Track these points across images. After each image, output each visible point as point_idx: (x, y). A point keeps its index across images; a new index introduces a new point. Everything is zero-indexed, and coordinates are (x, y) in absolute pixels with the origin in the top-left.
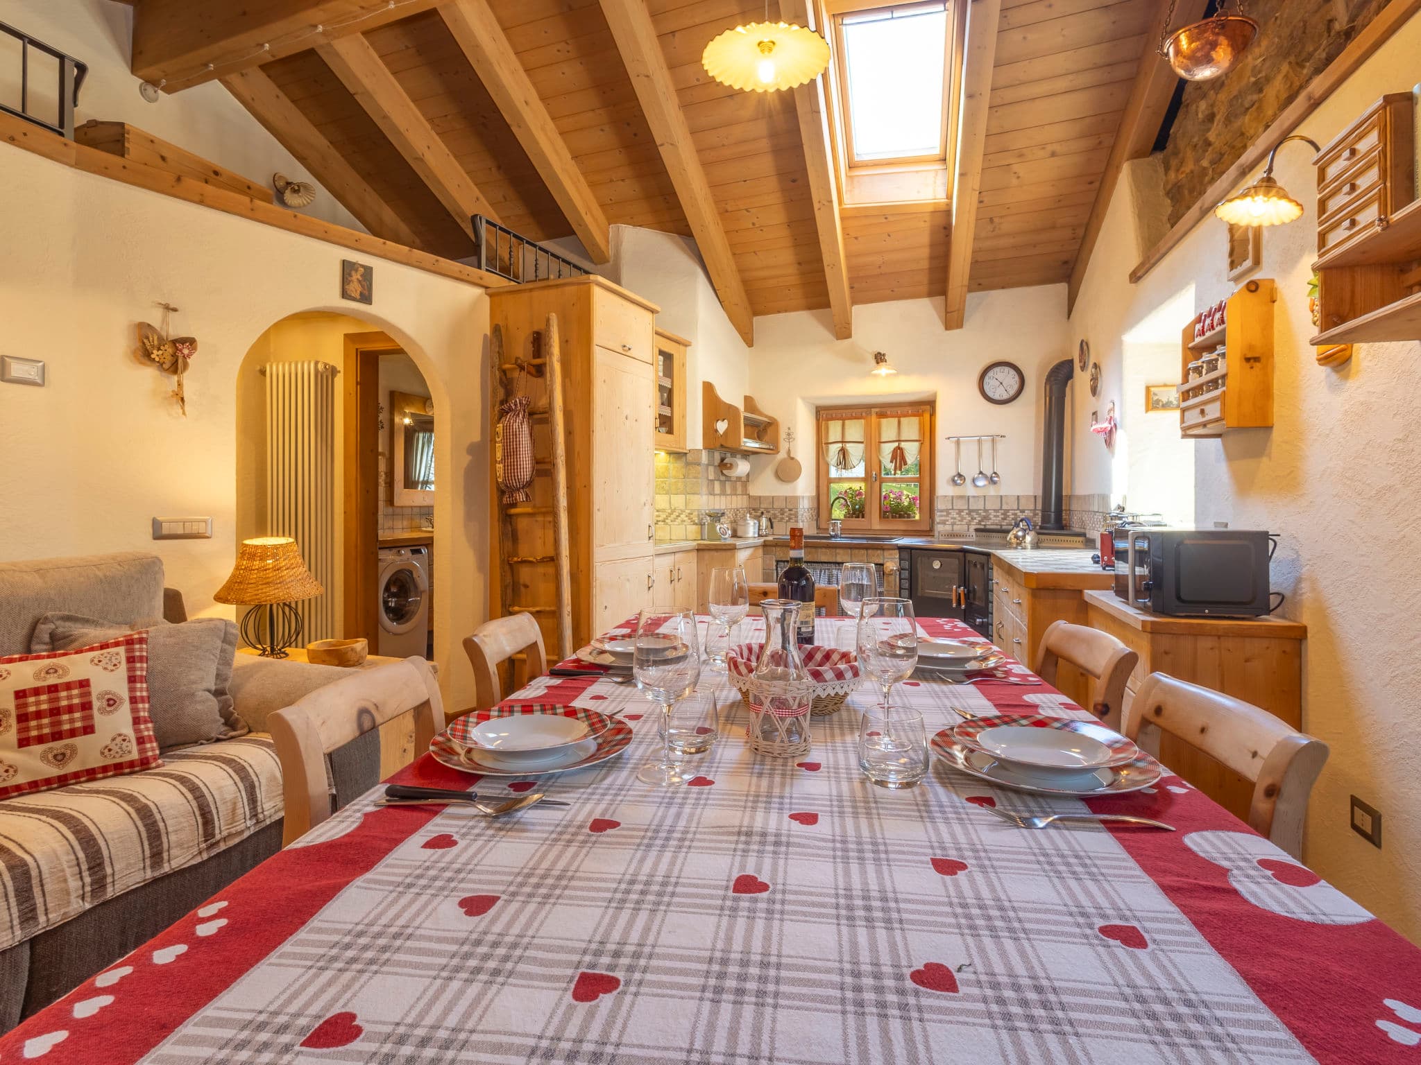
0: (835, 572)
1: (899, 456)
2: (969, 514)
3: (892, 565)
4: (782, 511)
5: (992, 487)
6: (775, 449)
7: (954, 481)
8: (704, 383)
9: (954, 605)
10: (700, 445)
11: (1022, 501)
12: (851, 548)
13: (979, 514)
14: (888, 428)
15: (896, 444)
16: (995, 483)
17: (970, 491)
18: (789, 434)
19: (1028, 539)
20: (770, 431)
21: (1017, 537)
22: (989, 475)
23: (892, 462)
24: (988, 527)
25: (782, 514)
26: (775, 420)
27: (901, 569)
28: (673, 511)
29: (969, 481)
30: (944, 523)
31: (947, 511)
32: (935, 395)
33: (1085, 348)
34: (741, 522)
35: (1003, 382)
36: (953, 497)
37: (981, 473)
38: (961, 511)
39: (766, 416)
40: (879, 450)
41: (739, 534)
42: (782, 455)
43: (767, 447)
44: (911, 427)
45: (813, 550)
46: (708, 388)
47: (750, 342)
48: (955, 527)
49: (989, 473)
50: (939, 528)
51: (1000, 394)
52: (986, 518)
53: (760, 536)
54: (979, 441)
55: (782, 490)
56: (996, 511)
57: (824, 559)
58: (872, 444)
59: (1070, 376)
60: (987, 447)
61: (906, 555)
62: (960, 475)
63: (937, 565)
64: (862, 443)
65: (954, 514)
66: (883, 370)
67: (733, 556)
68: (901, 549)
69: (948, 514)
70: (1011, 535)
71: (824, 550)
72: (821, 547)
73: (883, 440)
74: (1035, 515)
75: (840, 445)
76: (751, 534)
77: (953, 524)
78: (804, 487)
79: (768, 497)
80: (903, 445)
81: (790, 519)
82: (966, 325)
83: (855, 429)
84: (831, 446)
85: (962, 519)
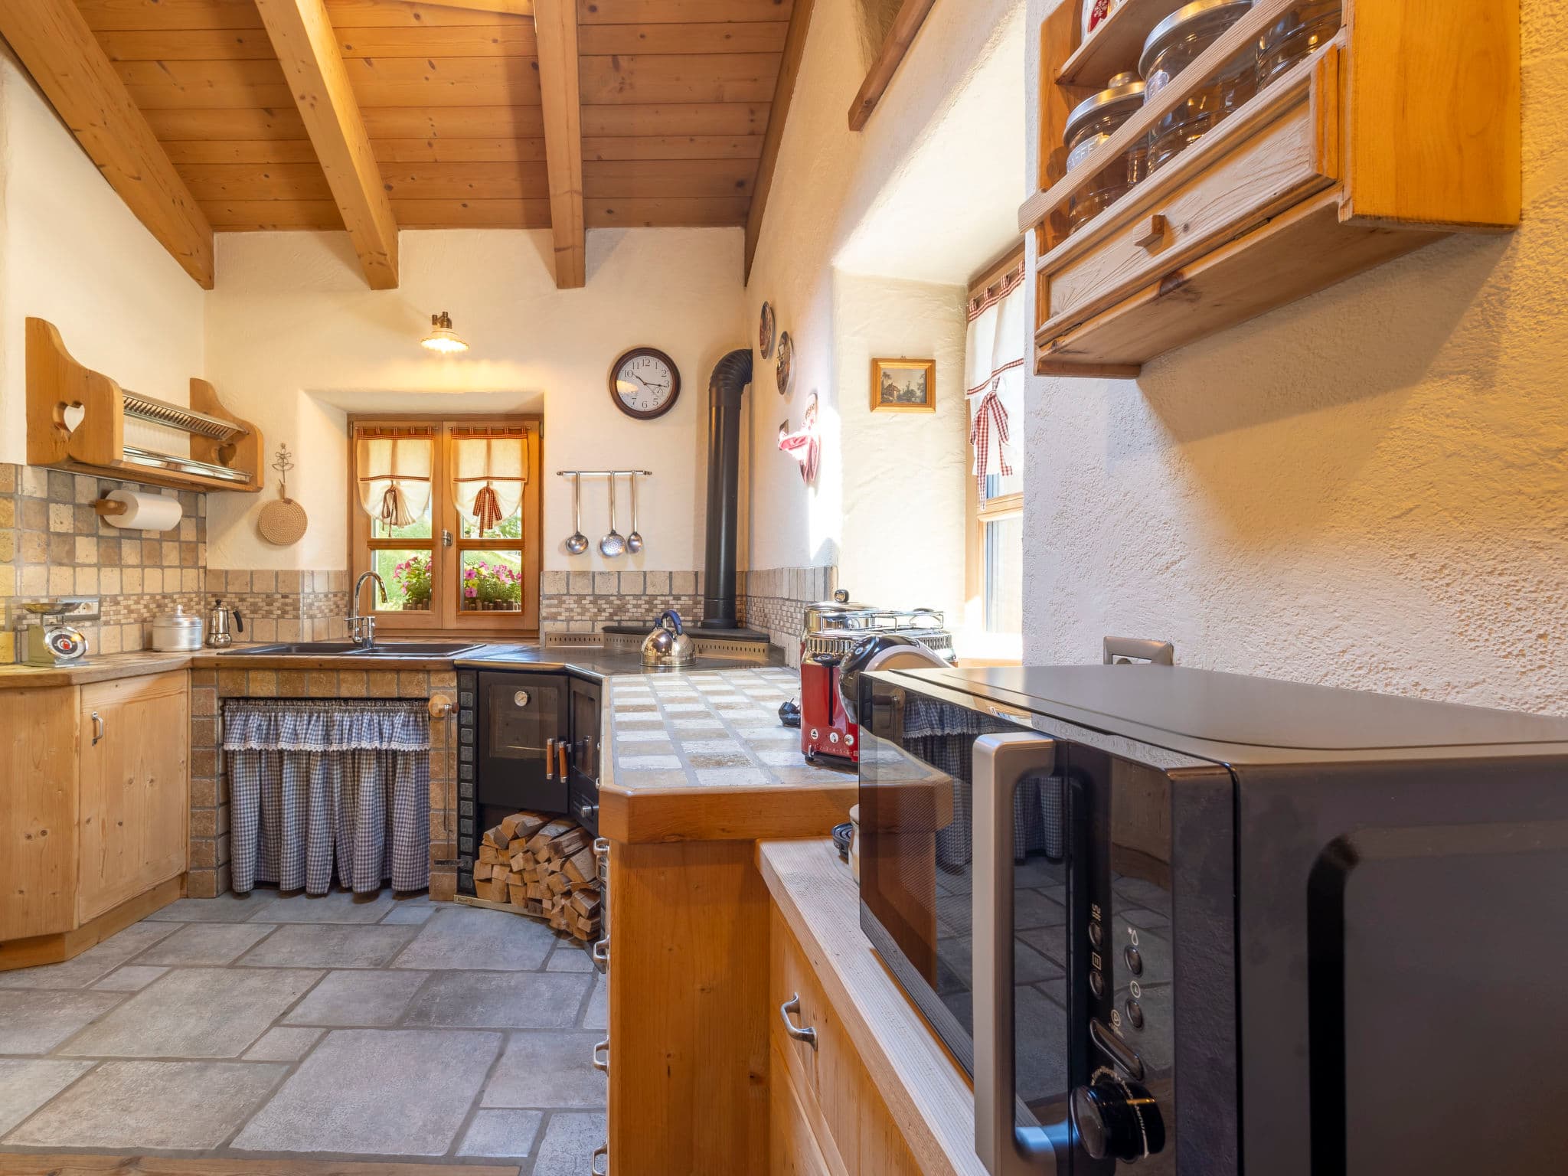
1: (488, 505)
2: (594, 603)
3: (443, 698)
4: (269, 599)
5: (631, 557)
6: (248, 483)
7: (569, 545)
9: (549, 774)
11: (678, 582)
13: (610, 603)
14: (471, 455)
15: (483, 484)
16: (634, 550)
17: (597, 564)
18: (282, 457)
19: (677, 648)
20: (242, 447)
21: (656, 646)
22: (626, 537)
23: (475, 513)
24: (624, 624)
25: (270, 604)
26: (252, 427)
29: (593, 546)
30: (553, 617)
31: (558, 596)
32: (541, 401)
34: (162, 621)
35: (648, 382)
36: (568, 573)
37: (613, 533)
38: (581, 597)
39: (235, 420)
40: (453, 496)
41: (156, 645)
42: (269, 494)
43: (238, 478)
44: (508, 454)
47: (206, 279)
48: (572, 624)
49: (625, 533)
50: (547, 627)
51: (650, 401)
52: (621, 609)
53: (204, 645)
54: (611, 480)
55: (273, 560)
56: (636, 596)
58: (443, 482)
59: (747, 377)
60: (622, 491)
61: (469, 681)
62: (579, 537)
63: (521, 699)
64: (426, 479)
65: (570, 603)
66: (444, 343)
68: (461, 669)
69: (561, 602)
70: (647, 642)
73: (461, 476)
74: (696, 603)
75: (387, 483)
77: (569, 620)
78: (317, 554)
79: (244, 572)
80: (496, 486)
81: (285, 612)
82: (589, 281)
83: (415, 456)
84: (373, 484)
85: (584, 611)
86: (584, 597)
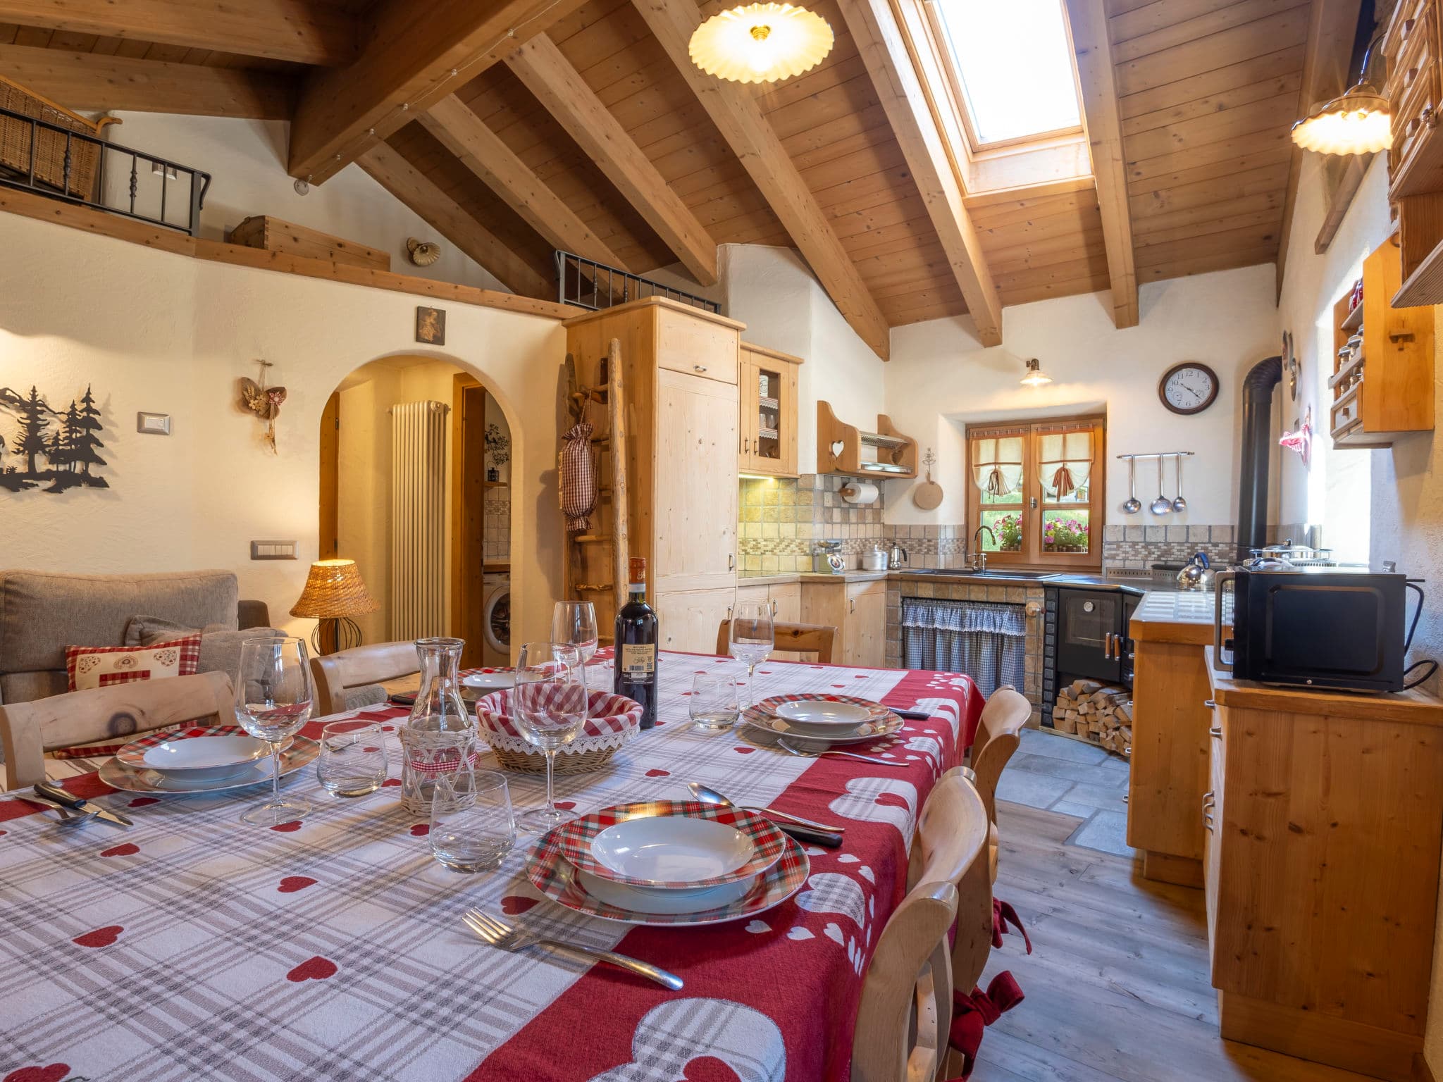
0: (968, 611)
1: (1064, 480)
2: (1145, 547)
3: (1035, 604)
4: (920, 542)
5: (1175, 515)
6: (911, 473)
7: (1126, 507)
8: (819, 402)
9: (1107, 656)
10: (813, 469)
11: (1215, 533)
12: (987, 585)
13: (1159, 548)
14: (1051, 446)
15: (1061, 465)
16: (1179, 510)
17: (1147, 520)
18: (929, 456)
19: (1204, 578)
20: (906, 452)
21: (1189, 576)
22: (1172, 501)
23: (1054, 485)
24: (1169, 563)
25: (920, 545)
26: (911, 440)
27: (1046, 611)
28: (782, 541)
29: (1145, 507)
30: (1113, 557)
31: (1117, 543)
32: (1105, 406)
33: (1288, 340)
34: (867, 554)
35: (1191, 388)
36: (1125, 527)
37: (1162, 498)
38: (1135, 544)
39: (902, 437)
40: (1039, 474)
41: (865, 566)
42: (921, 479)
43: (903, 471)
44: (1079, 444)
45: (943, 586)
46: (823, 408)
47: (885, 356)
48: (1127, 563)
49: (1171, 497)
50: (1108, 564)
51: (1190, 401)
52: (1167, 552)
53: (889, 568)
54: (1160, 460)
55: (921, 519)
56: (1180, 543)
57: (955, 596)
58: (1031, 465)
59: (1278, 377)
60: (1169, 467)
61: (1052, 594)
62: (1133, 501)
63: (1088, 607)
64: (1019, 464)
65: (1126, 547)
66: (1035, 379)
67: (842, 591)
68: (1047, 587)
69: (1119, 547)
70: (1182, 574)
71: (955, 586)
72: (953, 583)
73: (1044, 461)
74: (1232, 549)
75: (992, 467)
76: (878, 567)
77: (1124, 560)
78: (948, 515)
79: (905, 526)
80: (1069, 466)
81: (929, 550)
82: (1142, 322)
83: (1011, 449)
84: (982, 468)
85: (1137, 553)
86: (1137, 543)
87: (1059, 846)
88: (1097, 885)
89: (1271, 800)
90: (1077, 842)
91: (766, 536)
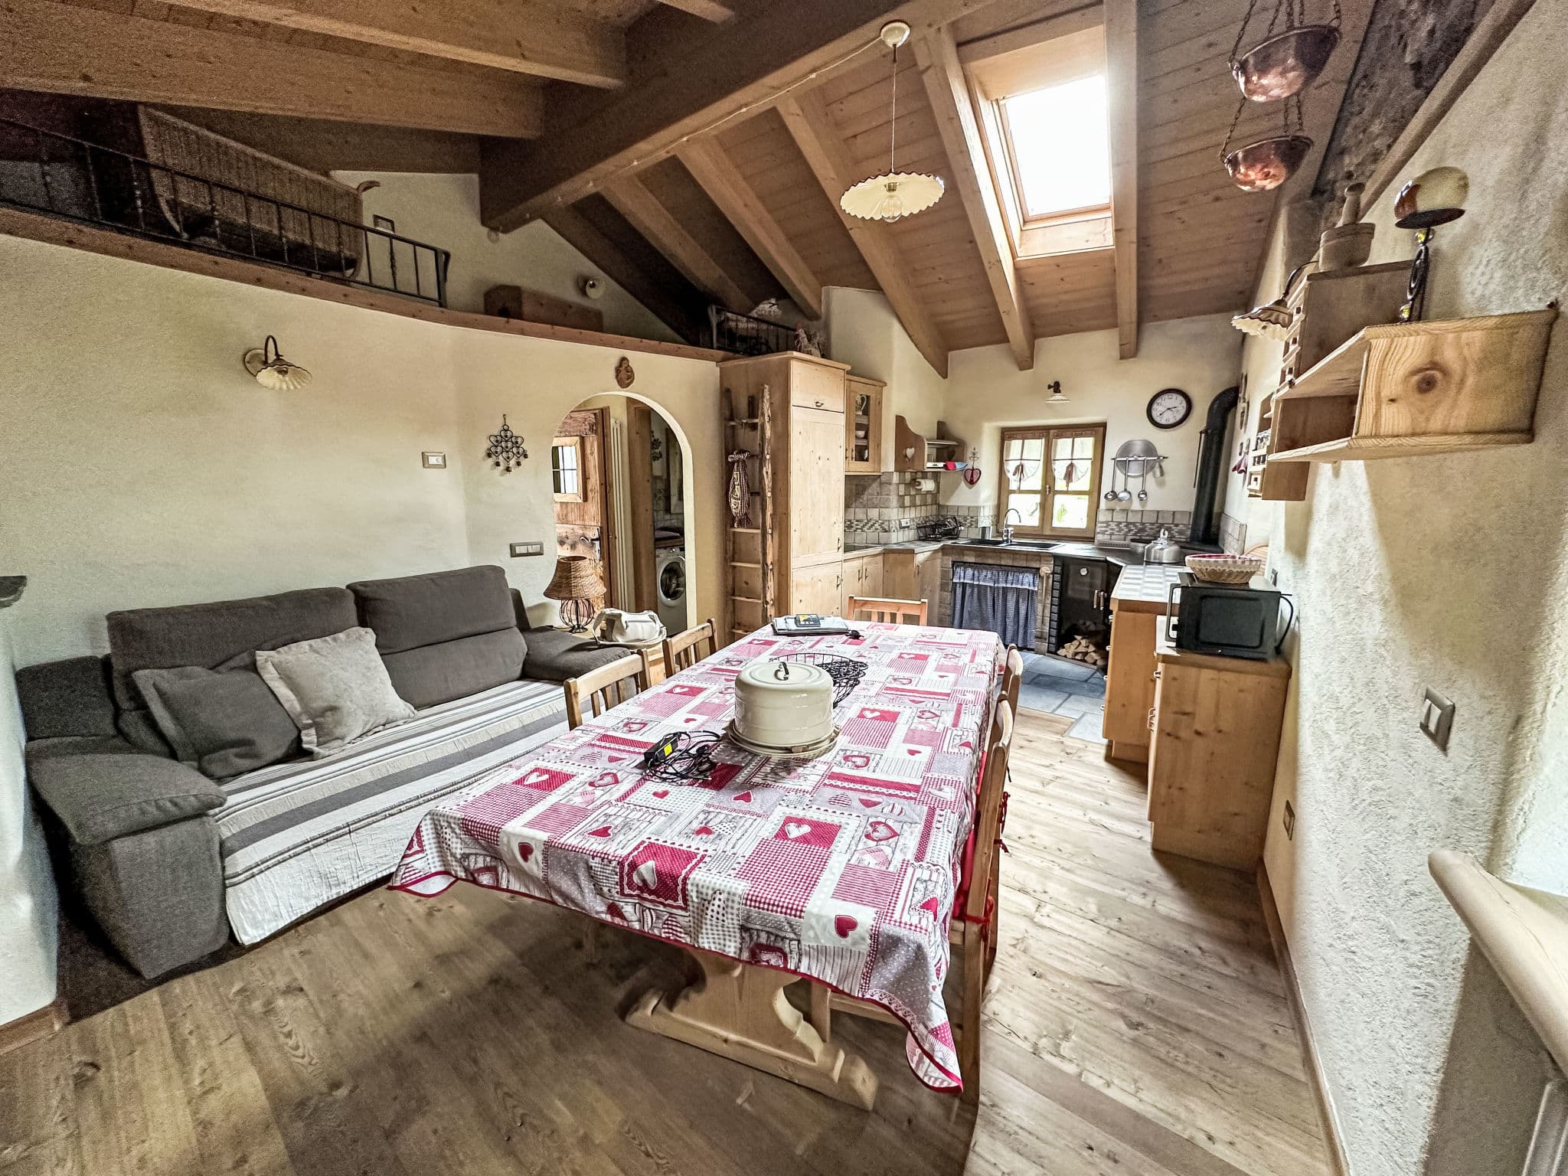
2: (1126, 526)
3: (1047, 569)
4: (965, 519)
8: (897, 417)
9: (1095, 607)
10: (891, 467)
11: (1178, 516)
12: (1013, 554)
13: (1136, 526)
14: (1063, 448)
15: (1069, 462)
18: (974, 454)
20: (957, 451)
24: (1143, 538)
25: (966, 521)
27: (1054, 574)
28: (869, 521)
30: (1103, 533)
31: (1107, 522)
32: (1106, 419)
35: (1170, 408)
36: (1113, 511)
39: (955, 440)
40: (1053, 468)
44: (1084, 446)
45: (982, 554)
46: (900, 421)
47: (945, 374)
48: (1113, 536)
50: (1100, 537)
51: (1167, 419)
52: (1142, 530)
54: (1144, 462)
56: (1152, 524)
57: (990, 562)
58: (1048, 461)
59: (1234, 403)
61: (1059, 561)
63: (1084, 572)
64: (1039, 460)
65: (1113, 525)
66: (1059, 398)
67: (912, 558)
68: (1055, 556)
69: (1108, 525)
71: (990, 554)
72: (989, 552)
73: (1058, 459)
74: (1188, 528)
75: (1018, 462)
77: (1111, 534)
78: (986, 499)
79: (954, 506)
80: (1076, 463)
81: (972, 525)
82: (1141, 355)
83: (1033, 448)
84: (1010, 463)
85: (1121, 530)
86: (1120, 523)
87: (1058, 737)
88: (1083, 762)
89: (1184, 717)
90: (1071, 735)
91: (857, 518)
